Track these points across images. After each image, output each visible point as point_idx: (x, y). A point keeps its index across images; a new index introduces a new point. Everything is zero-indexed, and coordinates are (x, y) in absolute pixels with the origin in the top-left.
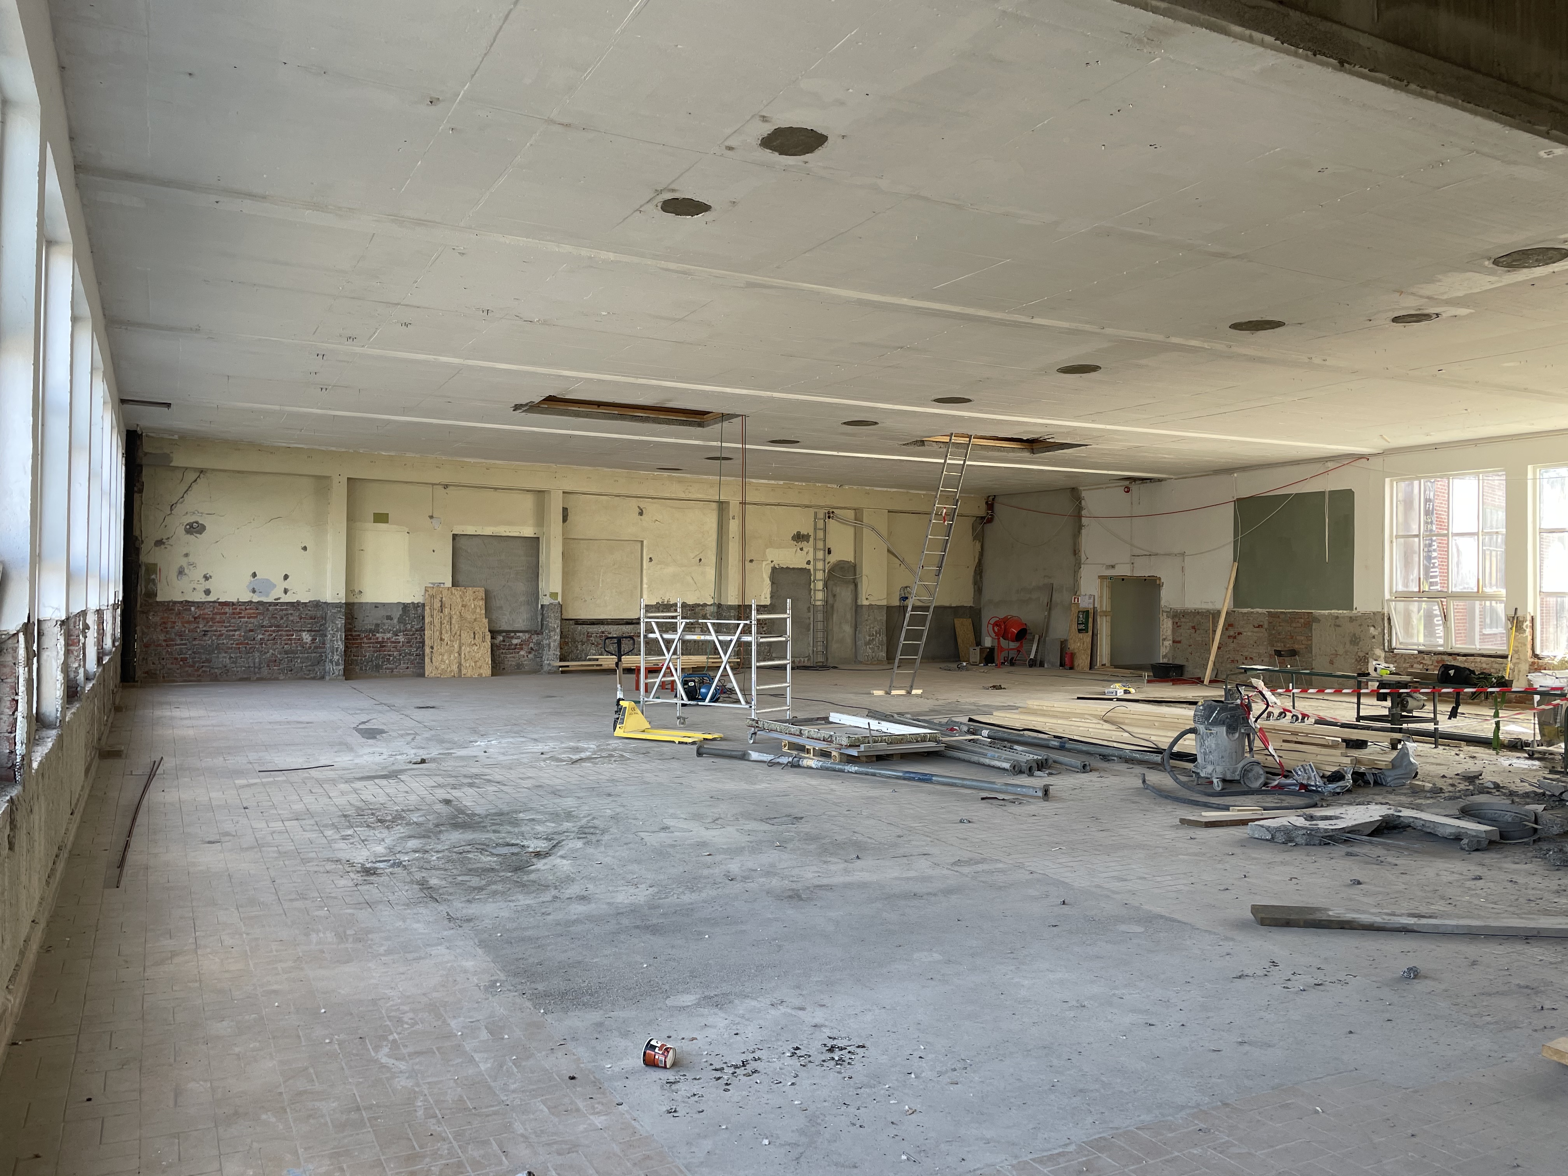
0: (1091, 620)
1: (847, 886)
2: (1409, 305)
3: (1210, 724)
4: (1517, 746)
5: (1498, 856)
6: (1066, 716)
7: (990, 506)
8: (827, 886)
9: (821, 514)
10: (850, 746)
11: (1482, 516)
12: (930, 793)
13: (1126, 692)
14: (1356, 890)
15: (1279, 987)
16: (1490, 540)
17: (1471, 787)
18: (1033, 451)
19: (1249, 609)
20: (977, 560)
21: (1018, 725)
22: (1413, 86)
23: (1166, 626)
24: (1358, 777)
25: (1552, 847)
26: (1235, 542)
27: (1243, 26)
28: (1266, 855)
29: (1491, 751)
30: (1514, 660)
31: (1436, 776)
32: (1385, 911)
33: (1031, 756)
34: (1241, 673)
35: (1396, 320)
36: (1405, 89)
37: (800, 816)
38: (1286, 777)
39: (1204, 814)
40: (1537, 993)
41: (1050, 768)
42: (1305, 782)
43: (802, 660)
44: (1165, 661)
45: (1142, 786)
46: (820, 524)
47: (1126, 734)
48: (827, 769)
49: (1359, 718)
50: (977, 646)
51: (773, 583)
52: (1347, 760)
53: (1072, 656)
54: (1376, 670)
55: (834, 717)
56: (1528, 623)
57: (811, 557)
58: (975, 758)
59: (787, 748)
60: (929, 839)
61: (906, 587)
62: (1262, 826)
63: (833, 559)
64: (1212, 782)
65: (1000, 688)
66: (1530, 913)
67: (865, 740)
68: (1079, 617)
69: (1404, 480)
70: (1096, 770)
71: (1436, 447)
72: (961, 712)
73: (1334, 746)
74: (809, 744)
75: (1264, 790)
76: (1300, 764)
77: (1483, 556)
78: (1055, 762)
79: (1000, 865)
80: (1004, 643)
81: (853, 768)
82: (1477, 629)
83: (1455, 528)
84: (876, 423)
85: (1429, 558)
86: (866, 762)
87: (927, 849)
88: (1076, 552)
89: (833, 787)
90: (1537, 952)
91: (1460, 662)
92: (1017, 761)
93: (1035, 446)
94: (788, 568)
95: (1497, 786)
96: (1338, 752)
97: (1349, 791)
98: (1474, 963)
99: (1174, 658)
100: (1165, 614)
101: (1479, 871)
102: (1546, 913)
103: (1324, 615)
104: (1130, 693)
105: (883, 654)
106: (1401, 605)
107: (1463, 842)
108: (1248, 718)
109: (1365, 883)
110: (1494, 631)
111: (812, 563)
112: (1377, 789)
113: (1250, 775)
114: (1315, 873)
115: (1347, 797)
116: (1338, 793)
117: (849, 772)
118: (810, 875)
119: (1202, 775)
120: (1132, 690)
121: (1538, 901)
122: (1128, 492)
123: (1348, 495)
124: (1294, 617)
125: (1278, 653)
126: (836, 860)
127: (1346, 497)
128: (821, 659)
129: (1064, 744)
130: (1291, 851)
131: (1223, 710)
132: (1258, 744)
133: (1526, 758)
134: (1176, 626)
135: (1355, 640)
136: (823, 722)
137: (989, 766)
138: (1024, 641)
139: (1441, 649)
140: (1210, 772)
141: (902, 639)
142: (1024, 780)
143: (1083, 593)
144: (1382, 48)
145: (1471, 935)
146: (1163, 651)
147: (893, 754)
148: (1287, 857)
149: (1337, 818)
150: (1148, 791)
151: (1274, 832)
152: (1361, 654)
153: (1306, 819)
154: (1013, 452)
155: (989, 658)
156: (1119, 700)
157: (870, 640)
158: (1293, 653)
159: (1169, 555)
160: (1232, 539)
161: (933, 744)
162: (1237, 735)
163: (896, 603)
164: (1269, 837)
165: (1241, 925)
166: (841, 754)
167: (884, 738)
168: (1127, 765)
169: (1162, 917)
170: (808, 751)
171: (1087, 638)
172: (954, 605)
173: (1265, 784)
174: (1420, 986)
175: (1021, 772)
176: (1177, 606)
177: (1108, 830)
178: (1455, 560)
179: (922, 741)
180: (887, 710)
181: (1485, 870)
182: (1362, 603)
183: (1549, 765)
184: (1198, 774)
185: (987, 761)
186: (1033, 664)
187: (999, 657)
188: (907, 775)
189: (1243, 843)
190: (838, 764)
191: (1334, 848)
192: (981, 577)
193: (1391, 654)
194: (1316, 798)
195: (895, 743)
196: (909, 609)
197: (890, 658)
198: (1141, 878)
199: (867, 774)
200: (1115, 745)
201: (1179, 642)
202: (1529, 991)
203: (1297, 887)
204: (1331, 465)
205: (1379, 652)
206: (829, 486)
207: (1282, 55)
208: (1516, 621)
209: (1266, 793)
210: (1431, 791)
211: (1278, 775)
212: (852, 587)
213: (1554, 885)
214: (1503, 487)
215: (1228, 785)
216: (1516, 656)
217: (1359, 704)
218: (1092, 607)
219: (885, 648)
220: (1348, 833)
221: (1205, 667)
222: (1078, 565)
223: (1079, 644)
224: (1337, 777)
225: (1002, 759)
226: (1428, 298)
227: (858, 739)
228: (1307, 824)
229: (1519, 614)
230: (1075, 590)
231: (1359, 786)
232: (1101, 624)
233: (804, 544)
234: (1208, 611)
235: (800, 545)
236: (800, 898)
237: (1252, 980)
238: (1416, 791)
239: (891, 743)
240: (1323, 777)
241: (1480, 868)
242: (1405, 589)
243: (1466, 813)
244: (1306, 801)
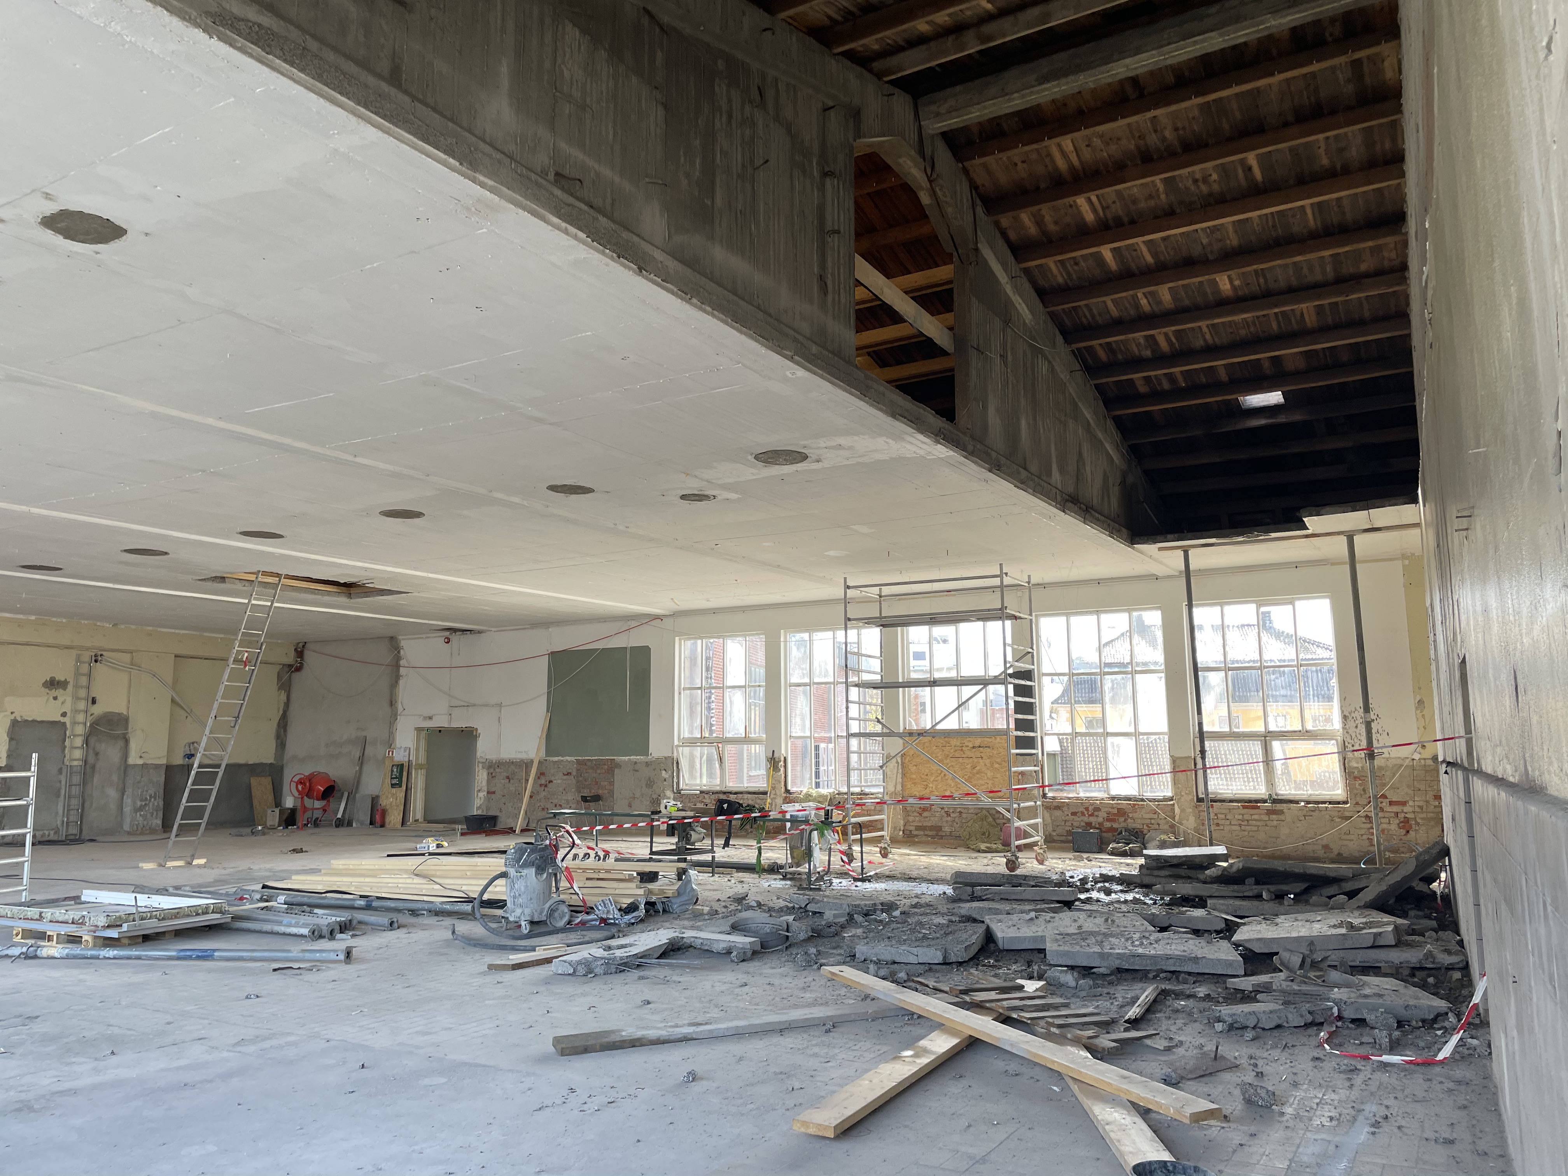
0: (405, 774)
1: (95, 1087)
2: (693, 486)
3: (521, 867)
4: (774, 869)
5: (760, 964)
6: (373, 873)
7: (300, 653)
8: (70, 1090)
9: (86, 656)
10: (109, 926)
11: (748, 673)
12: (209, 971)
13: (438, 846)
14: (645, 1011)
15: (576, 1112)
16: (755, 692)
17: (739, 907)
18: (350, 596)
19: (560, 758)
20: (281, 712)
21: (320, 888)
22: (694, 300)
23: (481, 777)
24: (650, 905)
25: (800, 951)
26: (549, 693)
27: (560, 219)
28: (569, 988)
29: (756, 876)
30: (772, 796)
31: (712, 901)
32: (669, 1024)
33: (334, 919)
34: (550, 818)
35: (683, 497)
36: (689, 301)
37: (34, 1015)
38: (587, 913)
39: (511, 957)
40: (788, 1077)
41: (354, 929)
42: (604, 916)
43: (47, 833)
44: (479, 812)
45: (451, 937)
46: (85, 668)
47: (438, 887)
48: (75, 957)
49: (652, 853)
50: (276, 807)
51: (11, 739)
52: (641, 892)
53: (384, 813)
54: (666, 807)
55: (89, 895)
56: (782, 763)
57: (67, 708)
58: (267, 927)
59: (20, 936)
60: (207, 1021)
61: (193, 743)
62: (565, 961)
63: (98, 710)
64: (520, 926)
65: (301, 851)
66: (783, 1009)
67: (129, 917)
68: (392, 771)
69: (689, 639)
70: (404, 926)
71: (714, 611)
72: (254, 880)
73: (630, 879)
74: (52, 930)
75: (570, 927)
76: (600, 899)
77: (748, 707)
78: (360, 922)
79: (292, 1039)
80: (308, 802)
81: (111, 952)
82: (745, 770)
83: (730, 682)
84: (166, 553)
85: (709, 709)
86: (129, 945)
87: (203, 1033)
88: (392, 703)
89: (81, 977)
90: (788, 1041)
91: (732, 797)
92: (318, 925)
93: (353, 590)
94: (34, 721)
95: (759, 905)
96: (633, 885)
97: (642, 921)
98: (741, 1059)
99: (488, 809)
100: (480, 765)
101: (743, 978)
102: (795, 1006)
103: (624, 761)
104: (442, 846)
105: (159, 822)
106: (687, 750)
107: (733, 955)
108: (556, 858)
109: (654, 1002)
110: (758, 773)
111: (68, 715)
112: (666, 916)
113: (556, 914)
114: (611, 1000)
115: (640, 926)
116: (633, 924)
117: (105, 958)
118: (46, 1081)
119: (511, 919)
120: (445, 844)
121: (790, 998)
122: (448, 642)
123: (644, 652)
124: (599, 764)
125: (585, 799)
126: (84, 1060)
127: (643, 653)
128: (74, 830)
129: (370, 904)
130: (591, 982)
131: (533, 851)
132: (564, 884)
133: (781, 879)
134: (491, 776)
135: (650, 783)
136: (73, 902)
137: (284, 934)
138: (331, 799)
139: (718, 788)
140: (519, 915)
141: (184, 800)
142: (324, 944)
143: (398, 745)
144: (672, 265)
145: (738, 1035)
146: (478, 802)
147: (164, 932)
148: (587, 988)
149: (631, 945)
150: (456, 942)
151: (575, 965)
152: (655, 796)
153: (604, 950)
154: (328, 595)
155: (289, 819)
156: (431, 854)
157: (141, 805)
158: (597, 798)
159: (486, 705)
160: (546, 691)
161: (218, 916)
162: (545, 875)
163: (179, 760)
164: (571, 971)
165: (543, 1059)
166: (96, 937)
167: (154, 913)
168: (437, 918)
169: (465, 1064)
170: (50, 939)
171: (400, 793)
172: (250, 763)
173: (569, 923)
174: (697, 1088)
175: (321, 937)
176: (493, 756)
177: (414, 986)
178: (729, 709)
179: (203, 913)
180: (158, 883)
181: (750, 976)
182: (656, 749)
183: (798, 884)
184: (507, 918)
185: (282, 929)
186: (339, 823)
187: (301, 819)
188: (182, 954)
189: (547, 981)
190: (91, 949)
191: (629, 974)
192: (285, 731)
193: (679, 794)
194: (614, 930)
195: (168, 919)
196: (196, 766)
197: (167, 826)
198: (446, 1029)
199: (129, 958)
200: (425, 898)
201: (494, 793)
202: (783, 1076)
203: (596, 1015)
204: (633, 624)
205: (669, 793)
206: (98, 624)
207: (592, 251)
208: (774, 762)
209: (570, 930)
210: (708, 913)
211: (581, 912)
212: (121, 743)
213: (800, 982)
214: (763, 649)
215: (535, 927)
216: (773, 792)
217: (651, 842)
218: (407, 760)
219: (161, 814)
220: (641, 958)
221: (517, 816)
222: (394, 716)
223: (392, 800)
224: (632, 908)
225: (300, 925)
226: (708, 481)
227: (120, 917)
228: (606, 954)
229: (776, 755)
230: (390, 744)
231: (651, 915)
232: (416, 778)
233: (59, 692)
234: (522, 761)
235: (54, 693)
236: (31, 1109)
237: (551, 1109)
238: (697, 915)
239: (163, 919)
240: (620, 910)
241: (745, 976)
242: (690, 736)
243: (735, 928)
244: (606, 934)
